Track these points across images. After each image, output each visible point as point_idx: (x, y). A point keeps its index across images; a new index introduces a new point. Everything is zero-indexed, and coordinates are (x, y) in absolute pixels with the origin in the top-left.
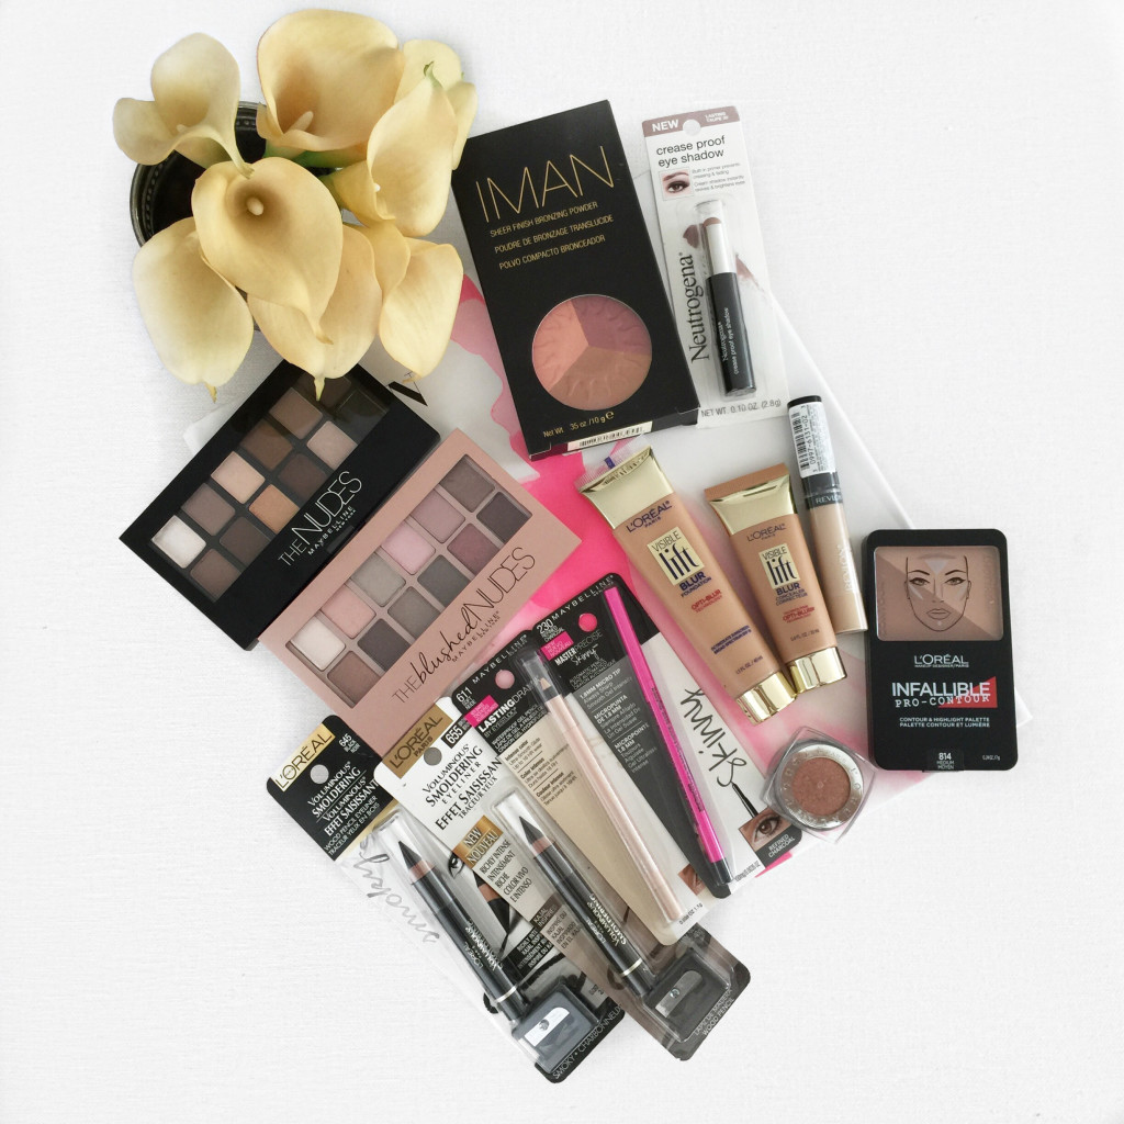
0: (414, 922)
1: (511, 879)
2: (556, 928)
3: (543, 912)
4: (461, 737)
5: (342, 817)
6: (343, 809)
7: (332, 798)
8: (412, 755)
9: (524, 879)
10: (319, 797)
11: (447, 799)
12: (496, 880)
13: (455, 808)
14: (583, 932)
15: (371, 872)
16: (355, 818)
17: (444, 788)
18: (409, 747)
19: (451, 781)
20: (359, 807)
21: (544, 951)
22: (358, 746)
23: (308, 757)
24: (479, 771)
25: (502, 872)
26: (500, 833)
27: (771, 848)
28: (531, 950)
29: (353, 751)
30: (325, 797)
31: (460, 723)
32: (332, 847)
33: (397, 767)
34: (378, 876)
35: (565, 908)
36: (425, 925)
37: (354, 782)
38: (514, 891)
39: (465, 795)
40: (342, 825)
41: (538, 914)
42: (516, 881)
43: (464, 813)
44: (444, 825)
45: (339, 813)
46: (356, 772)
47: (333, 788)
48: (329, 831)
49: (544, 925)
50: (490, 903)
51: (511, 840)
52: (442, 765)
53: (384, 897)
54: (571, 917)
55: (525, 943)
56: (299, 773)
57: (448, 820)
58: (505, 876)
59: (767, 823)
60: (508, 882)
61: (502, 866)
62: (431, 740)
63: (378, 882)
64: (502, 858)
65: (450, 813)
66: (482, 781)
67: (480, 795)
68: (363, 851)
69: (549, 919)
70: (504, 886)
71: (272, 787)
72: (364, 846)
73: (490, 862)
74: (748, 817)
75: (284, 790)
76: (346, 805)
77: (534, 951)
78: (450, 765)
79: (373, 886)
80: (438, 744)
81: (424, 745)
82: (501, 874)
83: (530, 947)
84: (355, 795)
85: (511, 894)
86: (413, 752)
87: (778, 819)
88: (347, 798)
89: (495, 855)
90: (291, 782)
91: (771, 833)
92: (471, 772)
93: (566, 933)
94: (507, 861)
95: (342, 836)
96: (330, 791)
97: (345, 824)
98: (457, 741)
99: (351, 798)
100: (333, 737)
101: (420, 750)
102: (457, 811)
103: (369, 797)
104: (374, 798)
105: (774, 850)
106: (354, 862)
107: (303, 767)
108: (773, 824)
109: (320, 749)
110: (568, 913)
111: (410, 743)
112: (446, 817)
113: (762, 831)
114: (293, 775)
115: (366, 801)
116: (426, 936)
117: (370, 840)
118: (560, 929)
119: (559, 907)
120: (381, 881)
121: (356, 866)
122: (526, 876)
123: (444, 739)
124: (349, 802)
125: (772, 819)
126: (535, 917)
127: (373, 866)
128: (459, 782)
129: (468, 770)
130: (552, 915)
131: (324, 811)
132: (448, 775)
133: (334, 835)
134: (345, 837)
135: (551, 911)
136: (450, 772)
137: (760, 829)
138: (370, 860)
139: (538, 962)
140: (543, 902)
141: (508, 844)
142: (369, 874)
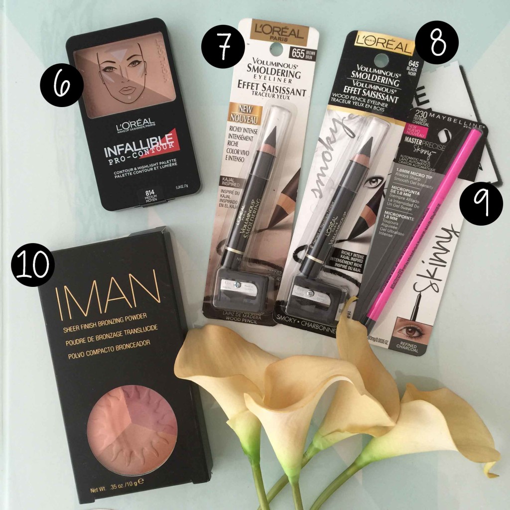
0: (320, 177)
1: (237, 148)
2: (228, 194)
3: (231, 180)
4: (300, 58)
5: (361, 92)
6: (368, 89)
7: (371, 78)
8: (269, 36)
9: (242, 156)
10: (366, 69)
11: (257, 77)
12: (231, 139)
13: (255, 85)
14: (235, 211)
15: (336, 132)
16: (366, 101)
17: (263, 70)
18: (273, 30)
19: (269, 72)
20: (375, 99)
21: (350, 268)
22: (414, 74)
23: (389, 46)
24: (286, 85)
25: (237, 140)
26: (259, 123)
27: (401, 343)
28: (346, 260)
29: (409, 73)
30: (368, 73)
31: (308, 52)
32: (337, 98)
33: (256, 31)
34: (337, 138)
35: (241, 191)
36: (323, 185)
37: (390, 86)
38: (232, 155)
39: (267, 87)
40: (356, 95)
41: (228, 178)
42: (238, 152)
43: (256, 94)
44: (241, 86)
45: (363, 89)
46: (396, 84)
47: (378, 75)
48: (346, 89)
49: (224, 186)
50: (360, 218)
51: (259, 133)
52: (276, 59)
53: (325, 149)
54: (238, 198)
55: (348, 254)
56: (374, 47)
57: (245, 87)
58: (236, 144)
59: (414, 330)
60: (234, 148)
61: (241, 138)
62: (286, 41)
63: (332, 140)
64: (245, 134)
65: (250, 84)
66: (282, 91)
67: (273, 96)
68: (347, 118)
69: (230, 186)
70: (230, 147)
71: (352, 36)
72: (351, 117)
73: (238, 129)
74: (408, 316)
75: (356, 44)
76: (371, 90)
77: (346, 262)
78: (277, 64)
79: (328, 138)
80: (286, 47)
81: (280, 39)
82: (236, 141)
83: (347, 258)
84: (381, 92)
85: (229, 154)
86: (271, 34)
87: (421, 334)
88: (376, 87)
89: (245, 129)
90: (364, 45)
91: (411, 337)
92: (283, 80)
93: (229, 201)
94: (246, 138)
95: (349, 99)
96: (375, 73)
97: (358, 96)
98: (296, 58)
99: (378, 91)
100: (412, 55)
101: (275, 38)
102: (254, 88)
103: (385, 102)
104: (386, 105)
105: (402, 345)
106: (336, 118)
107: (380, 47)
108: (416, 334)
109: (399, 51)
110: (240, 195)
111: (276, 29)
112: (246, 84)
113: (407, 331)
114: (370, 44)
115: (382, 101)
116: (316, 190)
117: (358, 119)
118: (228, 197)
119: (240, 187)
120: (335, 141)
121: (334, 120)
122: (245, 156)
123: (292, 48)
124: (374, 90)
125: (418, 331)
126: (225, 177)
127: (341, 131)
128: (272, 77)
129: (283, 78)
130: (233, 187)
131: (358, 78)
132: (272, 67)
133: (346, 94)
134: (349, 102)
135: (235, 184)
136: (274, 67)
137: (407, 328)
138: (344, 127)
139: (341, 268)
140: (237, 177)
141: (256, 132)
142: (334, 131)
